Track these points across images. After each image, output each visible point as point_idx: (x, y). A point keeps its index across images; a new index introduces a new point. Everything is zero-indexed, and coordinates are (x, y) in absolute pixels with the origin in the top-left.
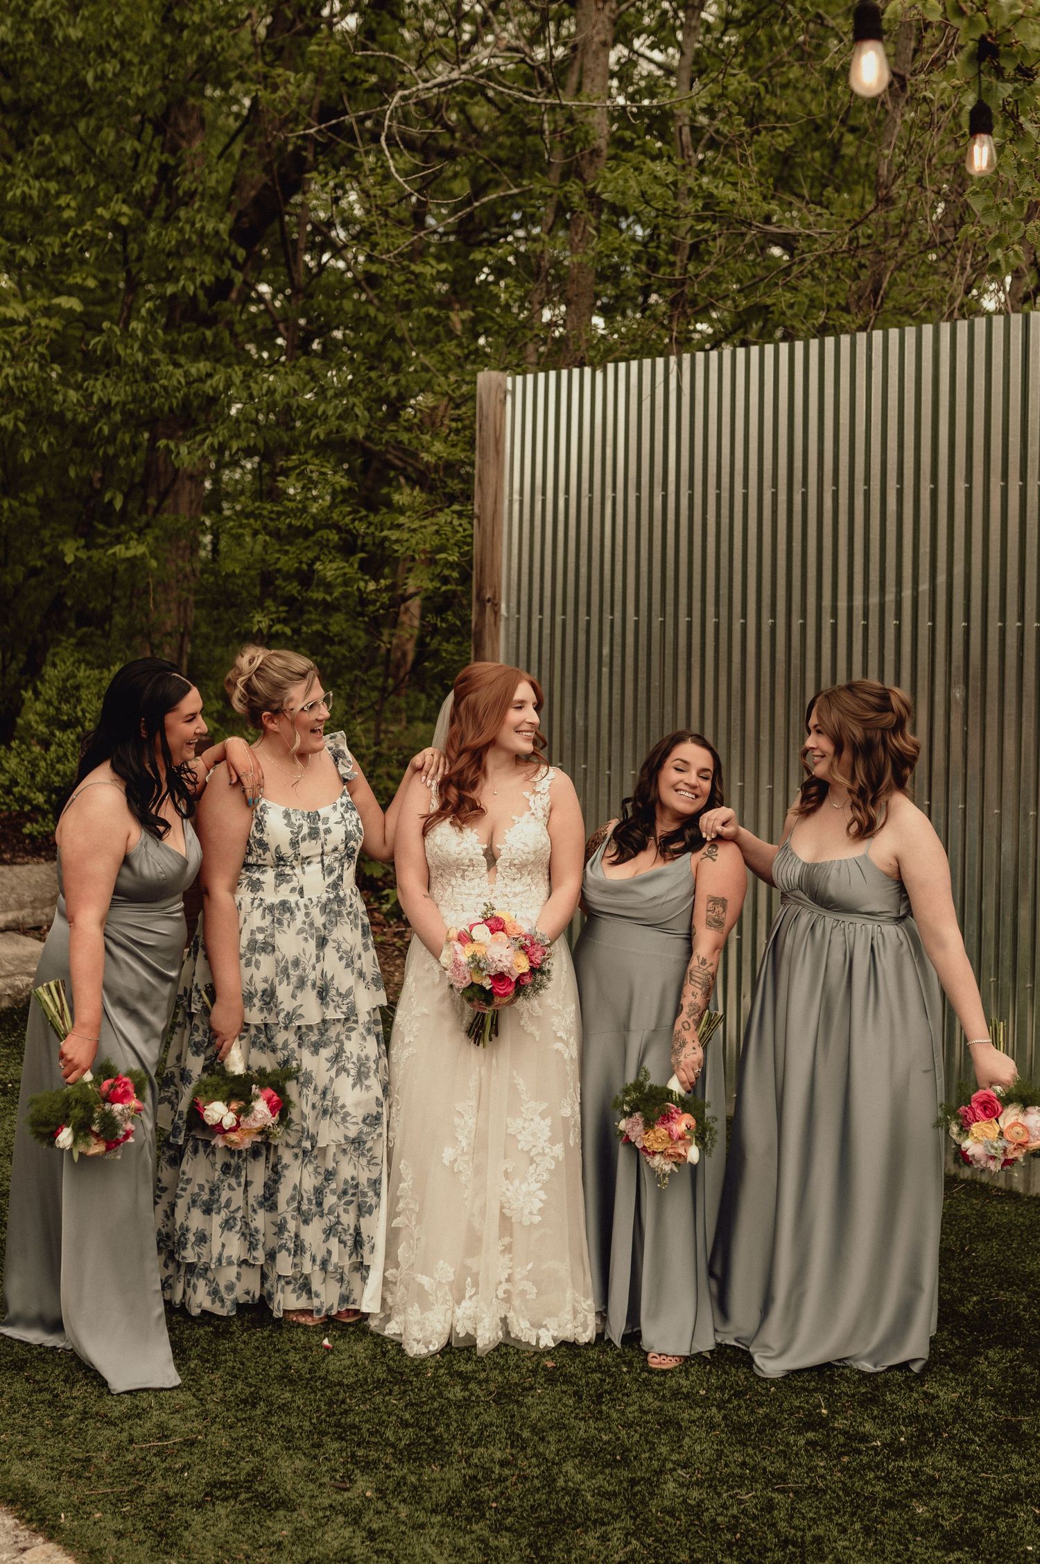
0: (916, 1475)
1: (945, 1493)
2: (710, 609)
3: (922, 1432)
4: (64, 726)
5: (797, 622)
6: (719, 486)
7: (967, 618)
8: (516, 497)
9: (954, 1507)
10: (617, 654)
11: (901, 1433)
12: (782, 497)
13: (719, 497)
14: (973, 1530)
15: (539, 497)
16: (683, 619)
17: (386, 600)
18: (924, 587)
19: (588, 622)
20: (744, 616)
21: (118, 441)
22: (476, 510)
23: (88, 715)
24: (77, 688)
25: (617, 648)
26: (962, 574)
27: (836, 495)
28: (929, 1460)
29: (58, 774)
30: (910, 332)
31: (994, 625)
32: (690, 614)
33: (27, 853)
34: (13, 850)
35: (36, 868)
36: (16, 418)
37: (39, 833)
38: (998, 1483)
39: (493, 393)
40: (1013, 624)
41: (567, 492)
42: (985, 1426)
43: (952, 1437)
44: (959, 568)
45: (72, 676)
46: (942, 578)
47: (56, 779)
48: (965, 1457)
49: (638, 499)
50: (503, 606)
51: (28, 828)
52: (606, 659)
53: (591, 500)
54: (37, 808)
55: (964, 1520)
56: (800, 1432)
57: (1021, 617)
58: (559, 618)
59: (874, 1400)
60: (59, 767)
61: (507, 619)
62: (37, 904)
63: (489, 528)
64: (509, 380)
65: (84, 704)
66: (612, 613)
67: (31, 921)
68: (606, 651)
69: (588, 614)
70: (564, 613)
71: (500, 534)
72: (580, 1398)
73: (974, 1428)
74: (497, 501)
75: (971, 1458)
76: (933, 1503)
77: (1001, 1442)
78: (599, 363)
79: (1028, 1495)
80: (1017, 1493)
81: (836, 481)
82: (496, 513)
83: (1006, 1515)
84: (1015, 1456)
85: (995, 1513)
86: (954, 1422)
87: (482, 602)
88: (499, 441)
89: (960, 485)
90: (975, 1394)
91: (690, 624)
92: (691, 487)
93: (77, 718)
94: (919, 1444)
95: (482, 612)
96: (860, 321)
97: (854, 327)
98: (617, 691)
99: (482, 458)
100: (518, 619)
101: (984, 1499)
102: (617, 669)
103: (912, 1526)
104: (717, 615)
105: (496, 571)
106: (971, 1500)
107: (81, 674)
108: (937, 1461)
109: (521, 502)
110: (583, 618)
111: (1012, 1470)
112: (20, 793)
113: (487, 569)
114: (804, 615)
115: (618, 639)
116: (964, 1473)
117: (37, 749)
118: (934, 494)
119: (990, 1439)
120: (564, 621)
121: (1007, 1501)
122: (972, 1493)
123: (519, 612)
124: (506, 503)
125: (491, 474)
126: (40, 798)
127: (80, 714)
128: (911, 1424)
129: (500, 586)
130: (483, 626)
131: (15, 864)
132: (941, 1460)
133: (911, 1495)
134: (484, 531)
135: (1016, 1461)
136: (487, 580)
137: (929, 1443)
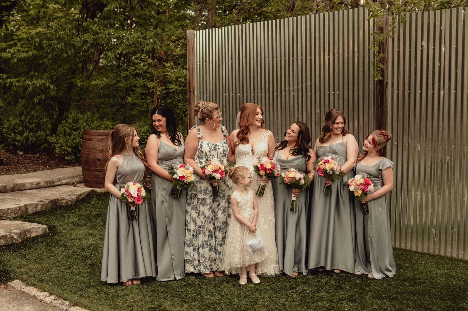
0: (318, 297)
1: (325, 300)
2: (252, 91)
3: (318, 289)
4: (75, 130)
5: (275, 94)
6: (254, 59)
7: (320, 91)
8: (198, 63)
9: (328, 303)
10: (227, 105)
11: (314, 289)
12: (271, 61)
13: (254, 62)
14: (333, 307)
15: (204, 63)
16: (245, 94)
17: (164, 93)
18: (309, 84)
19: (219, 96)
20: (261, 93)
21: (90, 51)
22: (188, 67)
23: (81, 127)
24: (78, 119)
25: (227, 103)
26: (318, 80)
27: (285, 60)
28: (321, 294)
29: (74, 143)
30: (303, 17)
31: (327, 93)
32: (247, 93)
33: (67, 165)
34: (63, 164)
35: (70, 169)
36: (62, 46)
37: (70, 159)
38: (337, 297)
39: (191, 35)
40: (332, 92)
41: (212, 61)
42: (333, 286)
43: (326, 289)
44: (317, 79)
45: (76, 116)
46: (313, 81)
47: (74, 144)
48: (329, 293)
49: (232, 63)
50: (196, 92)
51: (67, 158)
52: (224, 106)
53: (219, 64)
54: (69, 153)
55: (330, 305)
56: (289, 290)
57: (334, 91)
58: (211, 96)
59: (306, 283)
60: (74, 141)
61: (197, 96)
62: (73, 178)
63: (191, 72)
64: (195, 32)
65: (80, 124)
66: (226, 94)
67: (71, 182)
68: (224, 104)
69: (219, 94)
70: (213, 94)
71: (194, 73)
72: (235, 286)
73: (331, 287)
74: (193, 65)
75: (331, 293)
76: (323, 302)
77: (337, 289)
78: (220, 27)
79: (345, 300)
80: (342, 299)
81: (285, 57)
82: (193, 68)
83: (340, 303)
84: (341, 292)
85: (337, 303)
86: (326, 286)
87: (190, 92)
88: (193, 48)
89: (317, 57)
90: (330, 280)
91: (247, 96)
92: (246, 59)
93: (78, 128)
94: (318, 290)
95: (190, 95)
96: (290, 15)
97: (289, 16)
98: (227, 114)
99: (189, 53)
100: (200, 96)
101: (335, 300)
102: (227, 108)
103: (318, 307)
104: (254, 93)
105: (193, 84)
106: (332, 301)
107: (79, 116)
108: (323, 294)
109: (200, 65)
110: (218, 95)
111: (340, 295)
112: (64, 149)
113: (191, 83)
114: (277, 92)
115: (227, 101)
116: (329, 296)
117: (68, 136)
118: (311, 60)
119: (335, 289)
120: (213, 96)
121: (340, 301)
122: (331, 300)
123: (200, 94)
124: (196, 65)
125: (191, 57)
126: (70, 150)
127: (79, 126)
128: (315, 287)
129: (195, 87)
130: (191, 98)
131: (64, 168)
132: (324, 294)
133: (317, 301)
134: (190, 73)
135: (341, 293)
136: (191, 86)
137: (320, 291)
